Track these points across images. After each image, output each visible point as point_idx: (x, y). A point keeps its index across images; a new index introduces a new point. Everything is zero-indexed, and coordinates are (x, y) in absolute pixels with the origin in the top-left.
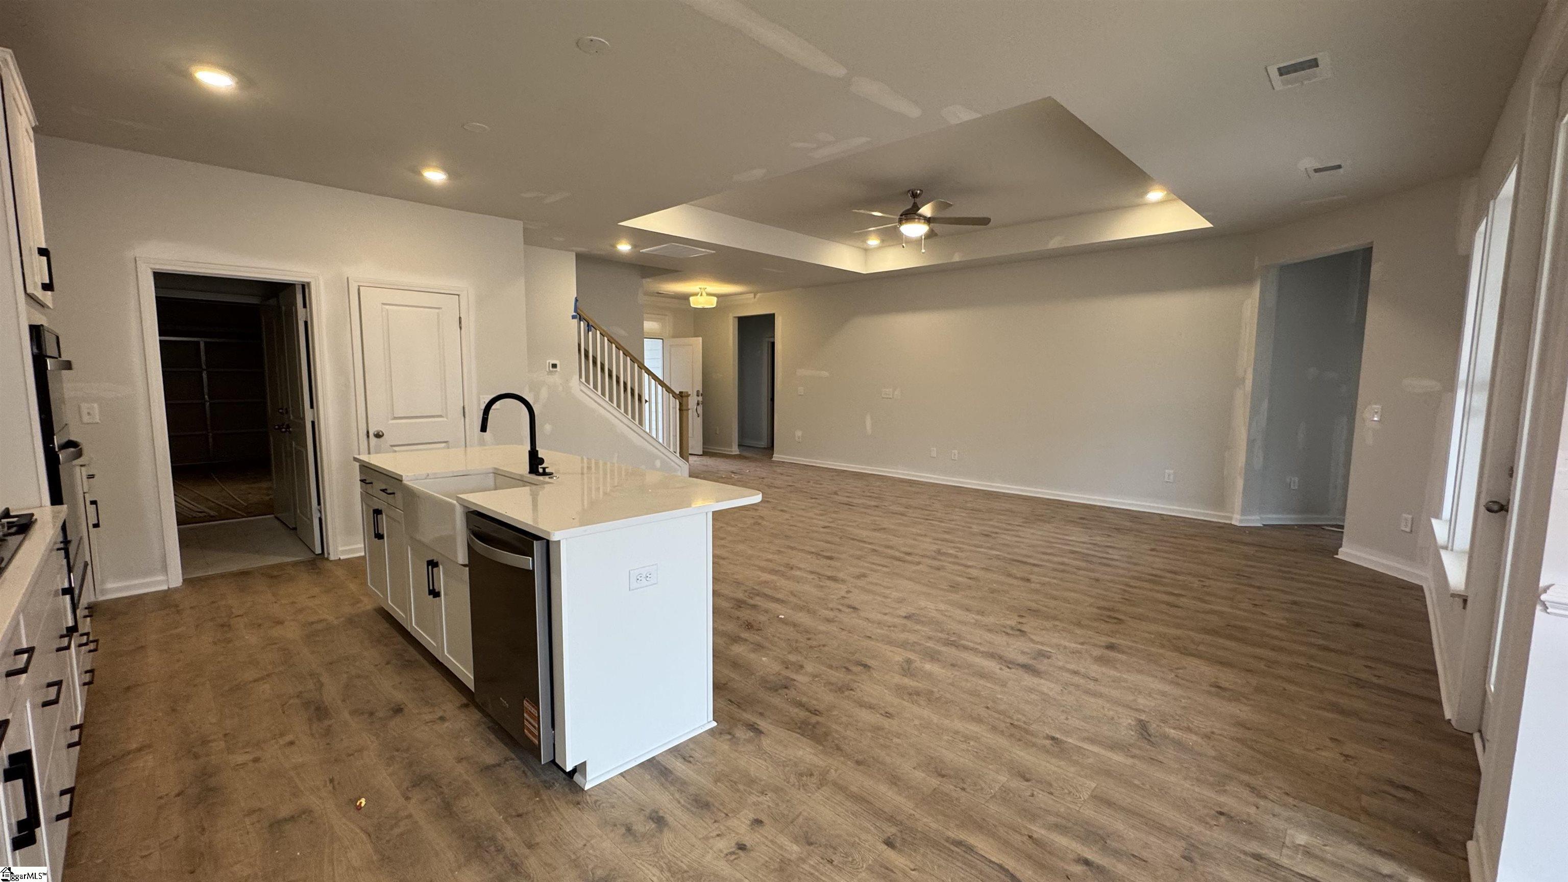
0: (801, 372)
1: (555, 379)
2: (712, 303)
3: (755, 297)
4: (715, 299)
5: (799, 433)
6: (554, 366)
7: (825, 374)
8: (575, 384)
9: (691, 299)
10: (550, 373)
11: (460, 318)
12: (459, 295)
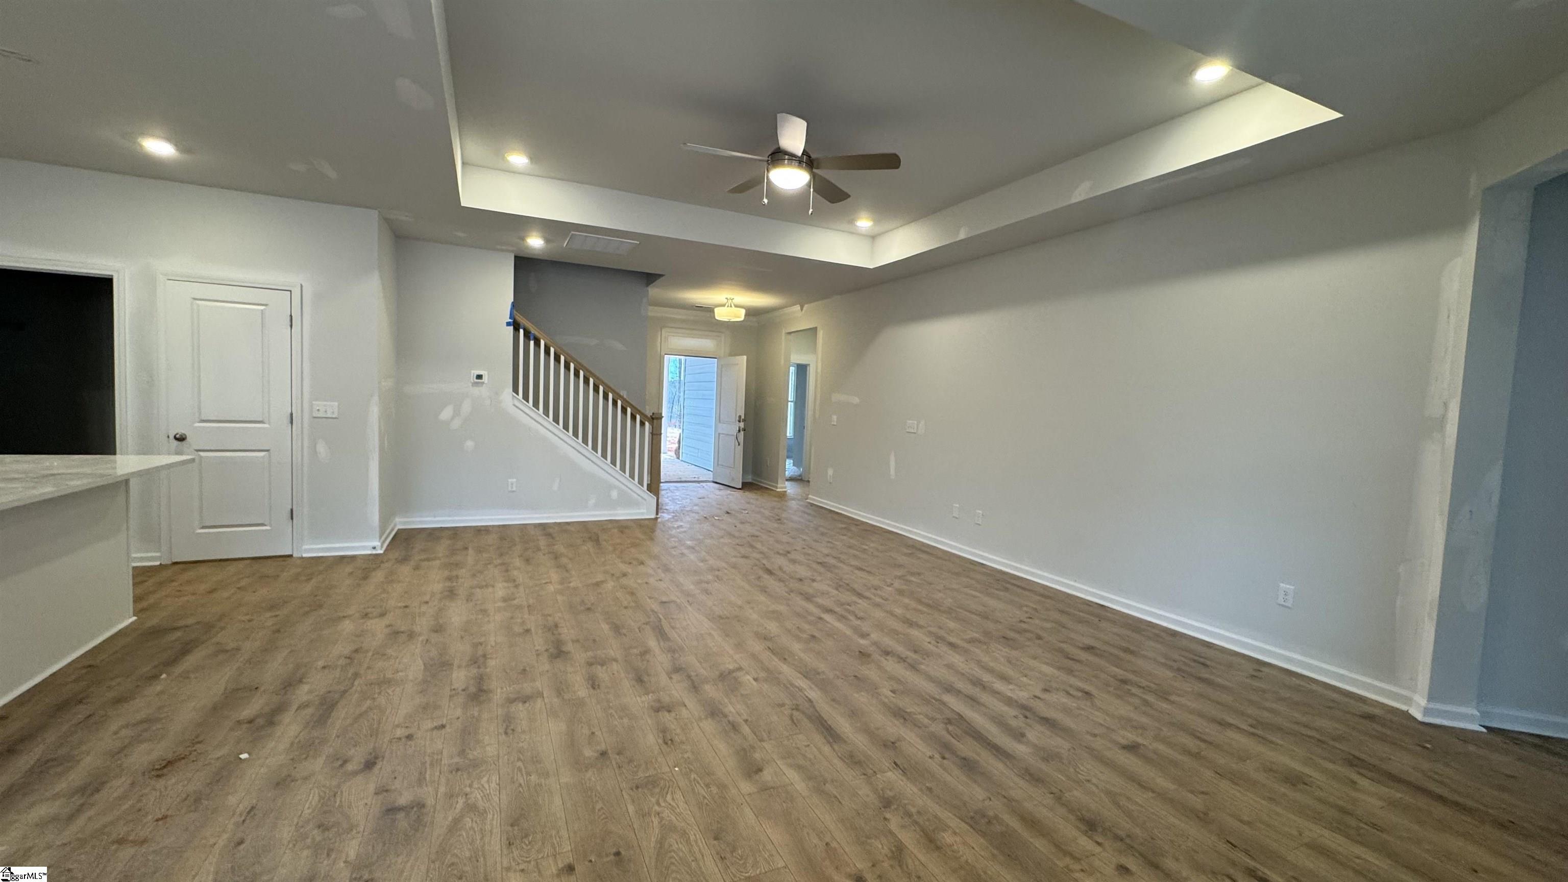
0: (837, 397)
1: (482, 391)
2: (739, 315)
3: (802, 310)
4: (743, 312)
5: (830, 472)
6: (479, 377)
7: (856, 400)
8: (508, 399)
9: (717, 310)
10: (475, 384)
11: (291, 316)
12: (291, 291)
